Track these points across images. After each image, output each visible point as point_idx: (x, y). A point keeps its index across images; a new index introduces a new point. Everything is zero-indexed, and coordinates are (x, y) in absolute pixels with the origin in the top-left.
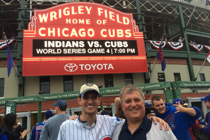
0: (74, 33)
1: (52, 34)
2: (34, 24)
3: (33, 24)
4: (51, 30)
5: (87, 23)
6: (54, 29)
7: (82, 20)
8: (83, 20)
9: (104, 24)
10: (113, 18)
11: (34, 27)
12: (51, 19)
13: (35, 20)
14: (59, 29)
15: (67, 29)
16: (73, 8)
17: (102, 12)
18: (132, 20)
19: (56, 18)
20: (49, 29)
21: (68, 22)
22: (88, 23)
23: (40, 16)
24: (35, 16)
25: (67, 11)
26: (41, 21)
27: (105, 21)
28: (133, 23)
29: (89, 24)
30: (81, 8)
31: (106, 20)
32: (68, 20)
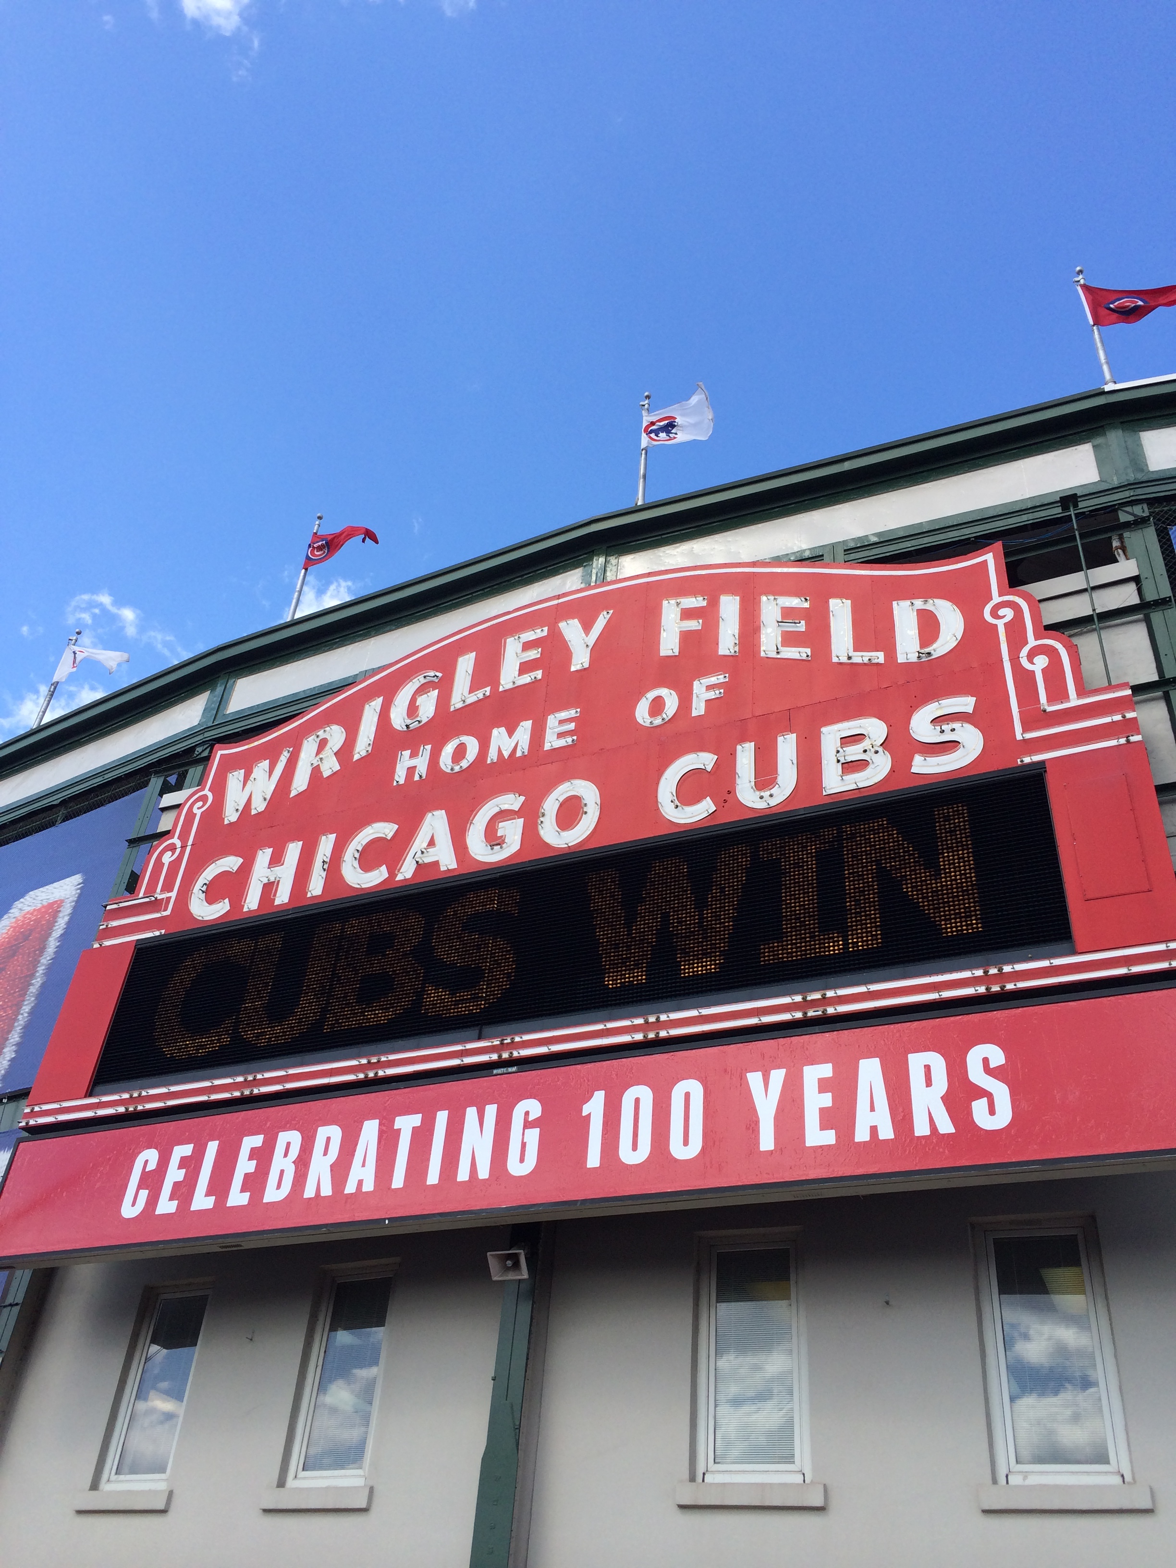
0: (432, 843)
1: (269, 888)
2: (184, 847)
3: (172, 848)
4: (276, 860)
5: (552, 741)
6: (294, 850)
7: (511, 733)
8: (524, 731)
9: (698, 709)
10: (789, 639)
11: (175, 865)
12: (300, 783)
13: (198, 812)
14: (326, 845)
15: (386, 829)
16: (466, 664)
17: (694, 625)
18: (996, 599)
19: (330, 766)
20: (264, 856)
21: (411, 770)
22: (560, 735)
23: (234, 779)
24: (207, 792)
25: (420, 700)
26: (231, 815)
27: (709, 688)
28: (1000, 624)
29: (569, 740)
30: (527, 646)
31: (720, 679)
32: (413, 755)
